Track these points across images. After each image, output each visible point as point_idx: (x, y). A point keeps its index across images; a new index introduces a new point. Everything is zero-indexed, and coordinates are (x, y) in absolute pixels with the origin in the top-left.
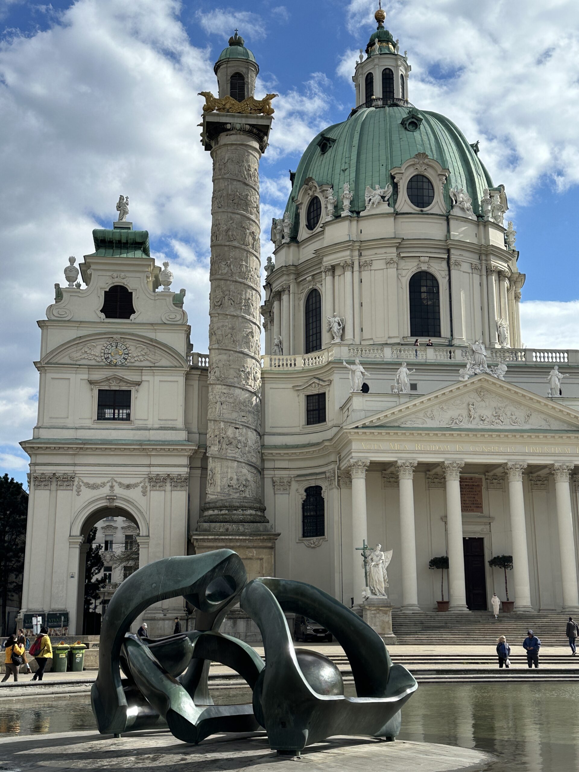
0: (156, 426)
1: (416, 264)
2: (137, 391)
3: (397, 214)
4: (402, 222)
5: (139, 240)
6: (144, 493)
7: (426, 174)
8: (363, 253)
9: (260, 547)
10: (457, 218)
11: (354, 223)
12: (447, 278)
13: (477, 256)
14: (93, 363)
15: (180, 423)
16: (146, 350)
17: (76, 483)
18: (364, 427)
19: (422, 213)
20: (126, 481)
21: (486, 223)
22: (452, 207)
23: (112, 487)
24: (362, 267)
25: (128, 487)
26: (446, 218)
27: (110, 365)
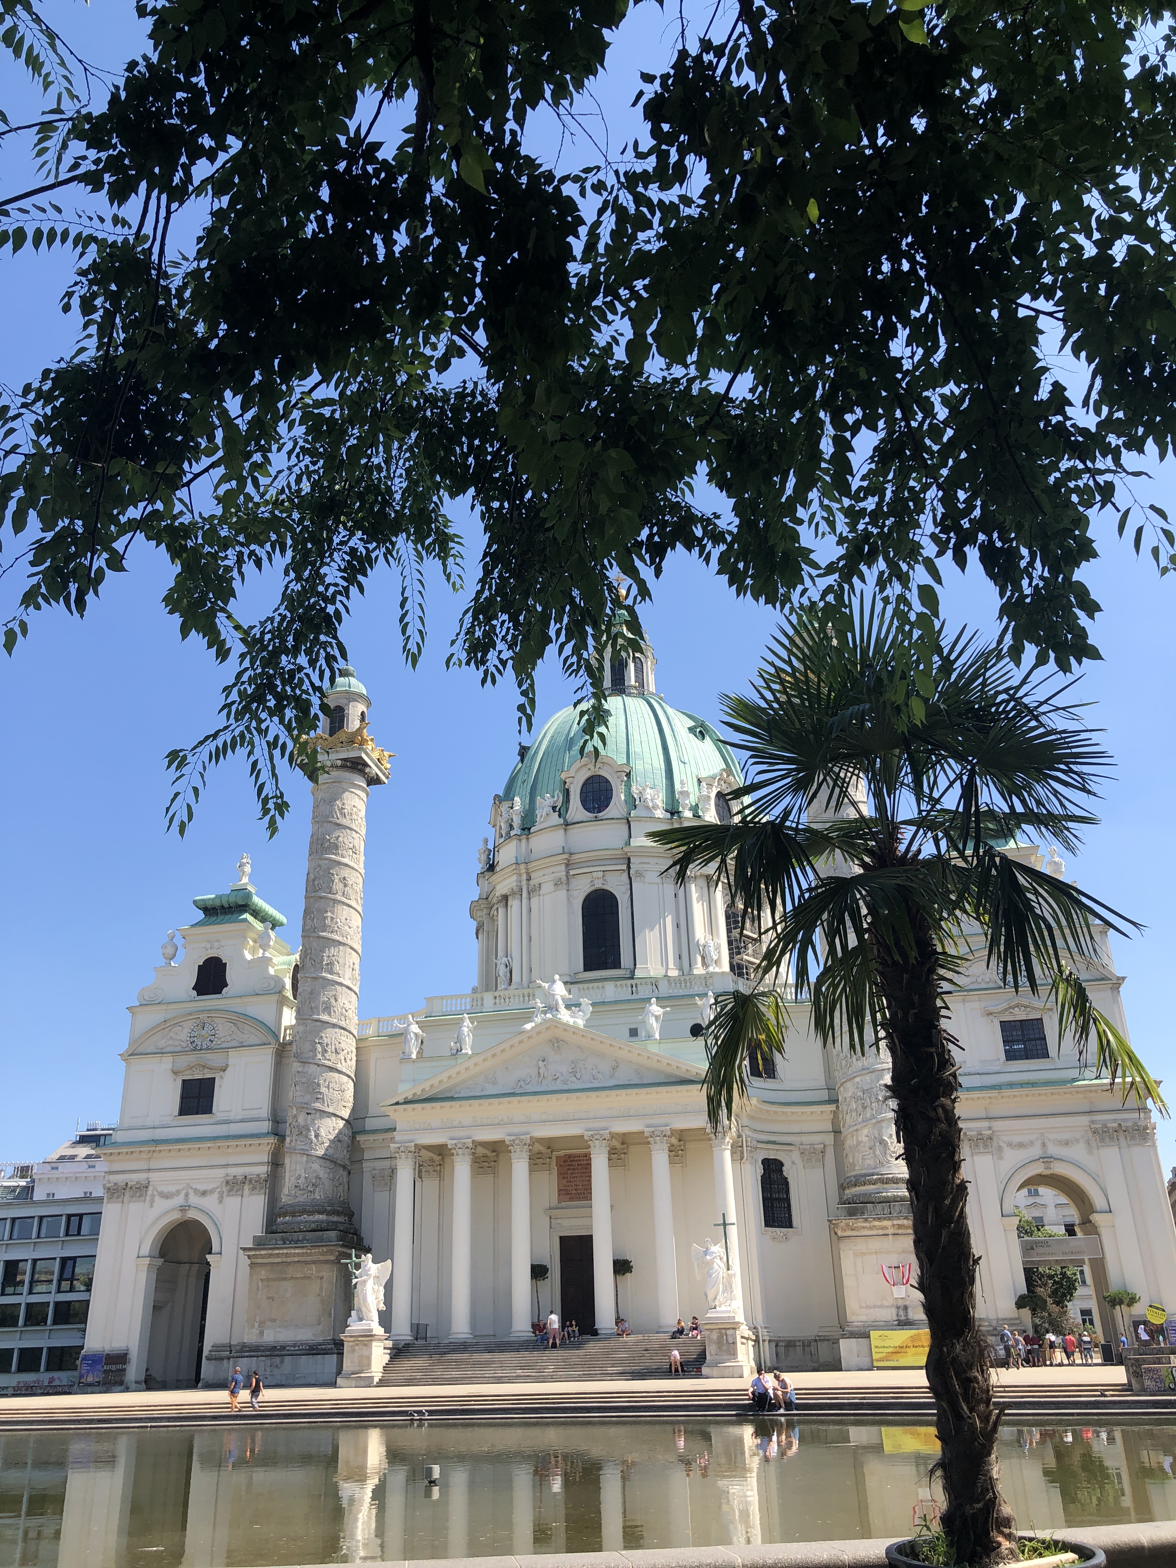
0: (240, 1117)
1: (588, 881)
2: (222, 1078)
3: (567, 824)
4: (572, 833)
5: (241, 902)
6: (221, 1202)
7: (602, 773)
8: (532, 876)
9: (321, 1262)
10: (640, 819)
11: (524, 842)
12: (628, 892)
14: (179, 1049)
15: (265, 1111)
16: (234, 1028)
17: (149, 1193)
18: (407, 1102)
19: (597, 819)
20: (202, 1187)
22: (635, 807)
23: (187, 1195)
24: (531, 895)
25: (204, 1193)
26: (627, 821)
27: (195, 1049)
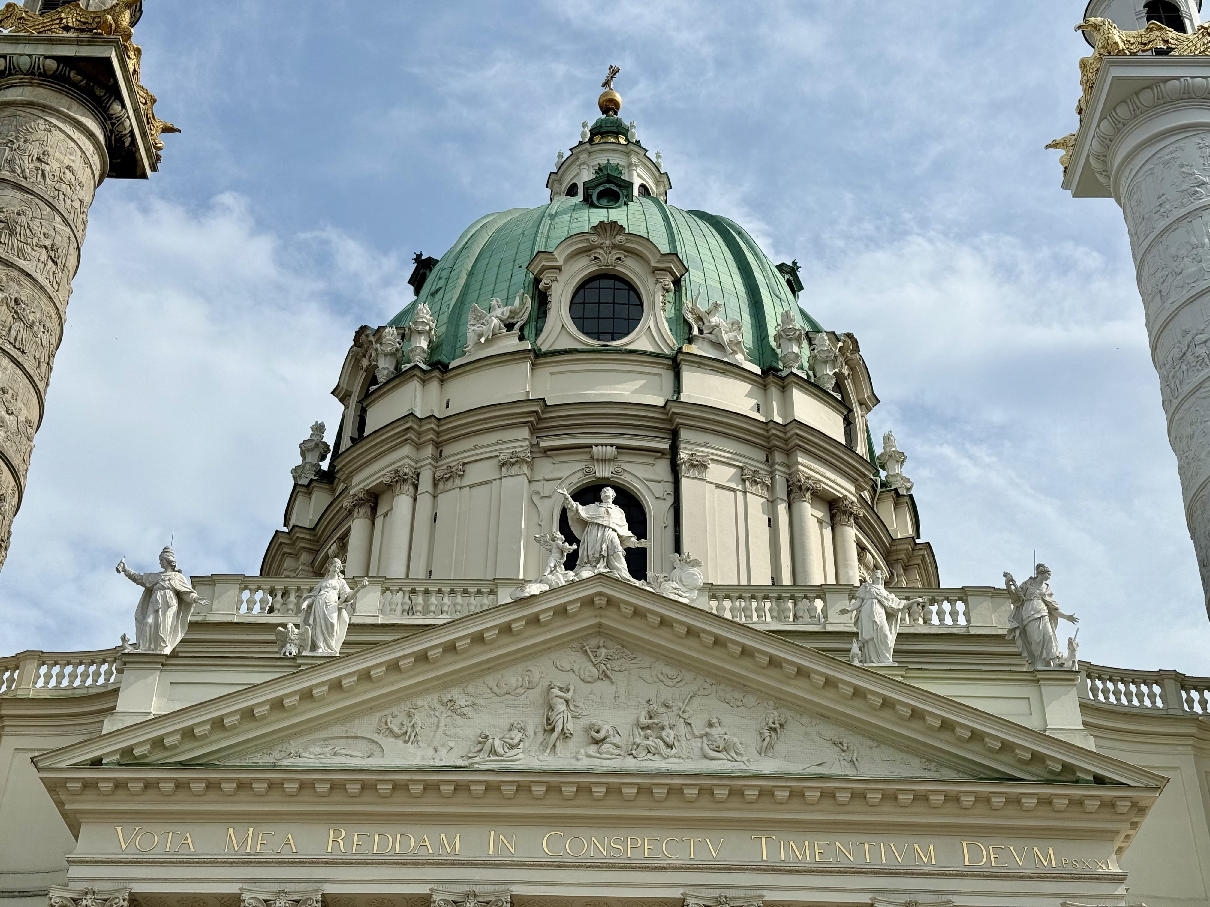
1: (581, 466)
3: (537, 354)
4: (551, 374)
7: (622, 270)
8: (448, 450)
10: (700, 362)
11: (434, 385)
12: (670, 500)
13: (761, 455)
18: (128, 762)
19: (605, 349)
21: (787, 381)
22: (690, 341)
24: (441, 485)
26: (669, 362)
